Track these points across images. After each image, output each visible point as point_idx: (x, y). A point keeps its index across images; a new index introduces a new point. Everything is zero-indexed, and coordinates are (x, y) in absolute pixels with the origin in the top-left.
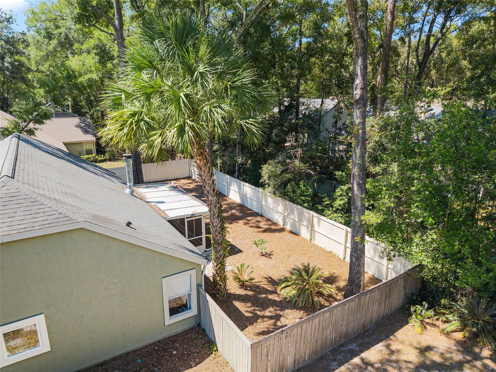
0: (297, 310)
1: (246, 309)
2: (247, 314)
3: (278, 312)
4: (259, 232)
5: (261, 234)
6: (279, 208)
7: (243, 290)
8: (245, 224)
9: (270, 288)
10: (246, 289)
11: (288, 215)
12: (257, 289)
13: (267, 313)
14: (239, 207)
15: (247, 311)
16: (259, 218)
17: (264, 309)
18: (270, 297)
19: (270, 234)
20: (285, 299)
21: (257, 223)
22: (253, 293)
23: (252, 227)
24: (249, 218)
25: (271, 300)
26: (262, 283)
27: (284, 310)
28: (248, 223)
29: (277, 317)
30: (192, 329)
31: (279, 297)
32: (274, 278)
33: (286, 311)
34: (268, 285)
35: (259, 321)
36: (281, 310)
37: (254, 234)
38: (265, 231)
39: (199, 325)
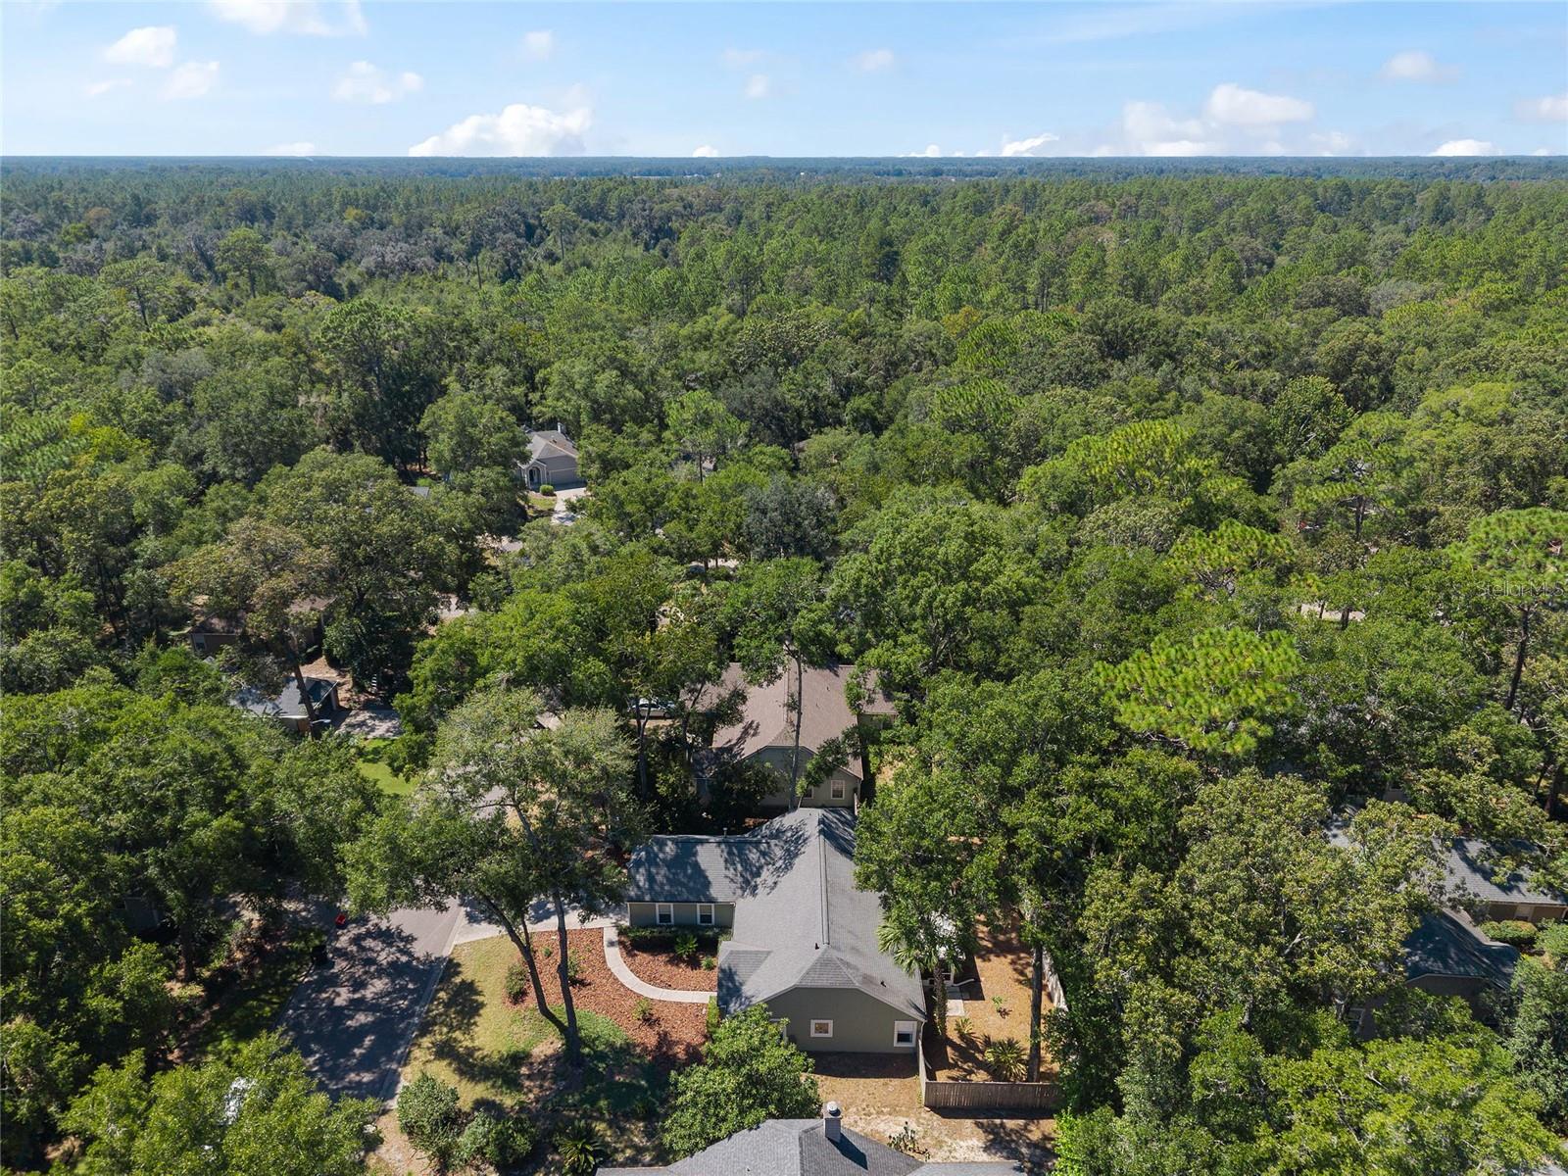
0: (987, 1074)
1: (952, 1056)
2: (951, 1061)
3: (973, 1069)
5: (1017, 983)
7: (959, 1040)
8: (1011, 962)
9: (981, 1047)
10: (962, 1040)
12: (971, 1043)
13: (966, 1066)
15: (952, 1058)
17: (965, 1062)
18: (976, 1054)
20: (986, 1061)
21: (1025, 967)
22: (965, 1045)
23: (1015, 969)
24: (1022, 955)
25: (975, 1057)
26: (978, 1040)
28: (1015, 963)
30: (906, 1055)
31: (982, 1058)
32: (990, 1039)
33: (980, 1071)
34: (982, 1043)
35: (956, 1069)
36: (976, 1069)
37: (1010, 980)
38: (1025, 982)
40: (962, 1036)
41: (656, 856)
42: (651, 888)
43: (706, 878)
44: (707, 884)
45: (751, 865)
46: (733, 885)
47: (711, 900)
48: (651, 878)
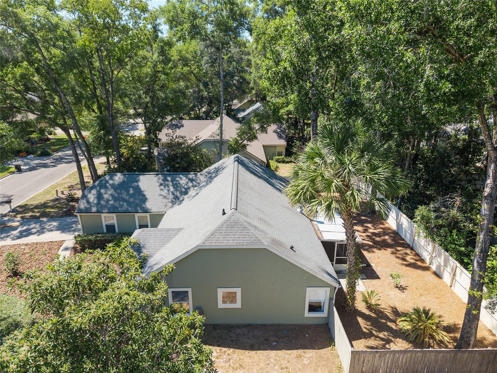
0: (407, 342)
1: (365, 326)
2: (365, 330)
3: (390, 338)
4: (403, 264)
5: (404, 267)
6: (428, 247)
7: (368, 311)
8: (393, 253)
9: (391, 316)
10: (371, 311)
11: (435, 257)
12: (380, 313)
13: (381, 335)
14: (393, 234)
15: (365, 328)
16: (408, 251)
17: (380, 332)
18: (389, 324)
19: (413, 269)
20: (401, 329)
21: (405, 255)
22: (375, 316)
23: (398, 258)
24: (399, 248)
25: (388, 326)
26: (386, 310)
27: (396, 338)
28: (395, 253)
29: (388, 341)
30: (322, 325)
31: (396, 326)
32: (398, 310)
33: (398, 339)
34: (390, 313)
35: (372, 338)
36: (393, 337)
37: (397, 265)
38: (410, 265)
39: (327, 324)
40: (369, 307)
41: (107, 182)
42: (98, 203)
43: (144, 196)
44: (144, 199)
45: (181, 186)
46: (166, 201)
47: (146, 211)
48: (99, 197)
